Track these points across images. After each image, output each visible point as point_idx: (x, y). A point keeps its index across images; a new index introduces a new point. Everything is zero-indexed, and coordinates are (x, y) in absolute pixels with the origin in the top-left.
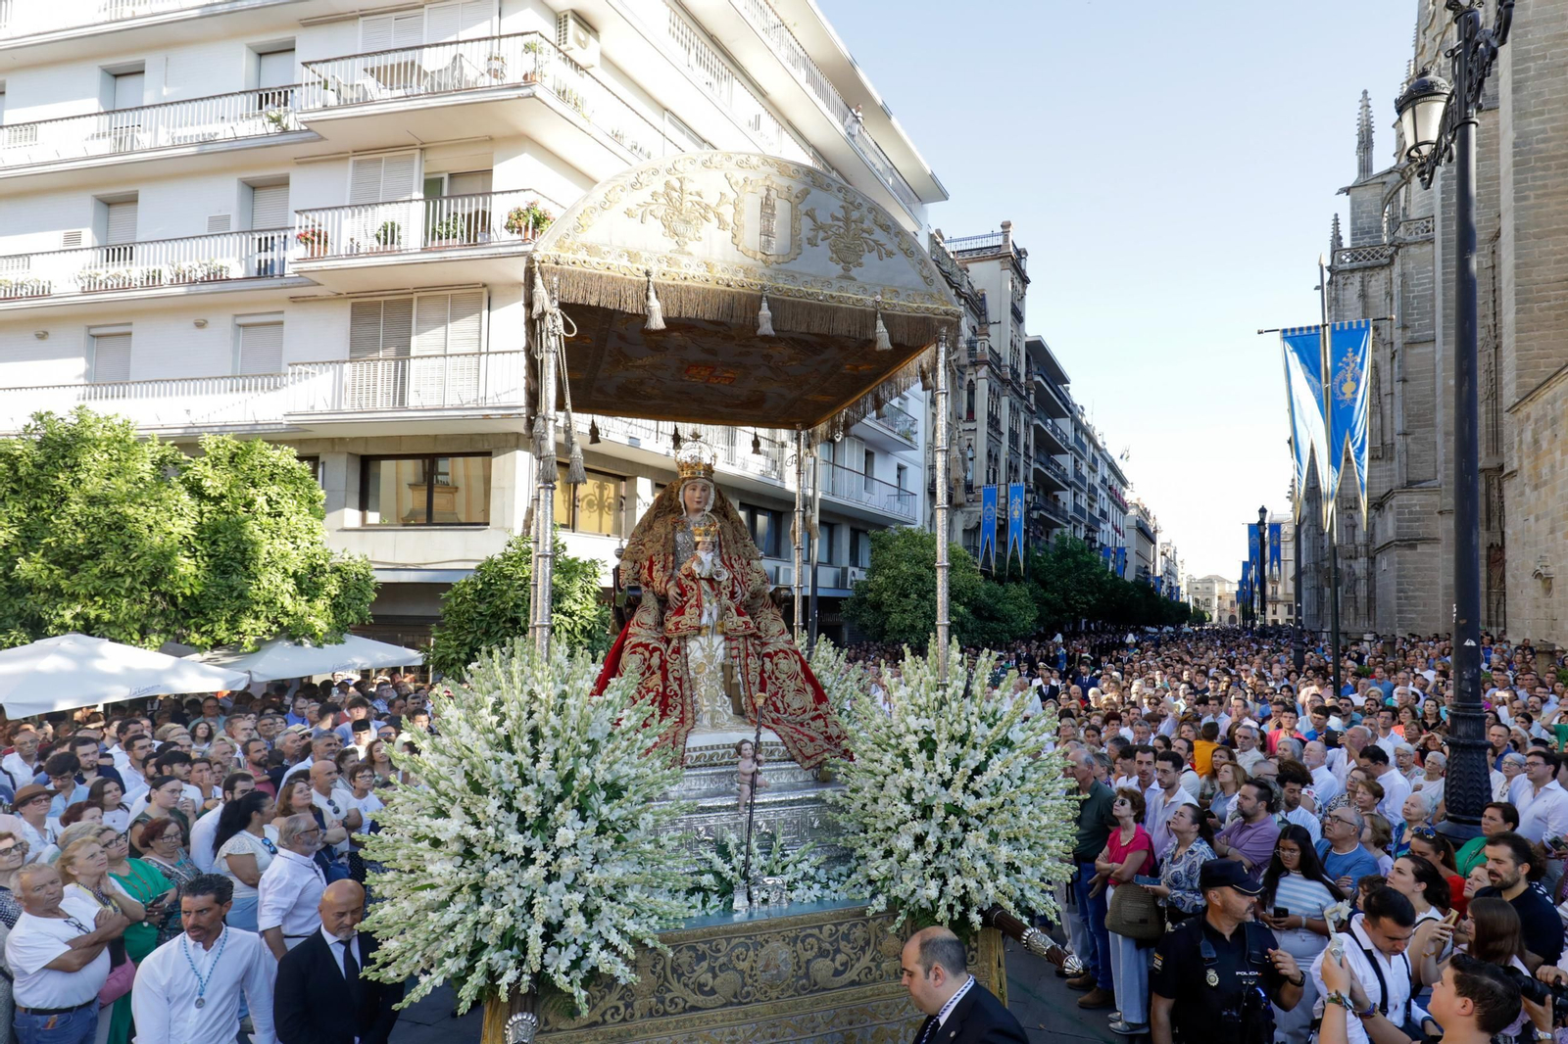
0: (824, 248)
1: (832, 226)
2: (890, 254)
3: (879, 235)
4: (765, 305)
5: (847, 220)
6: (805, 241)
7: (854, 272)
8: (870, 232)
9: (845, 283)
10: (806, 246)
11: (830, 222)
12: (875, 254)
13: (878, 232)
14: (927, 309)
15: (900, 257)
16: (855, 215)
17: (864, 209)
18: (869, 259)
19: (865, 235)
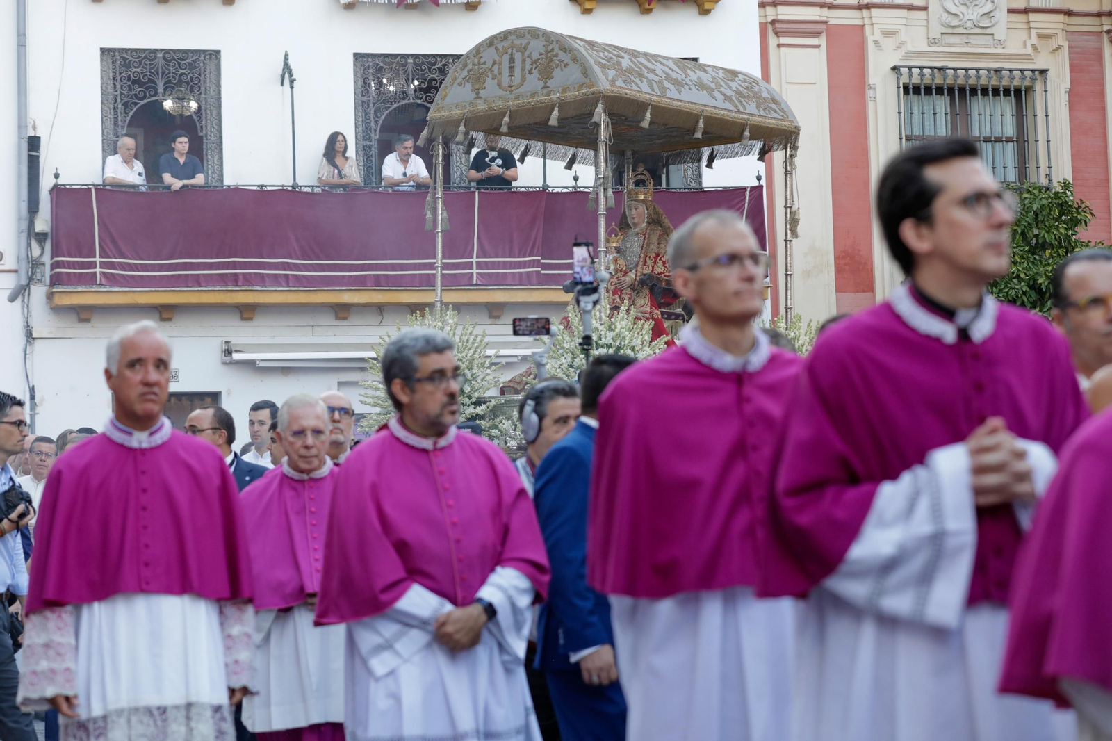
0: (535, 72)
1: (539, 59)
2: (566, 65)
3: (562, 56)
4: (507, 115)
5: (547, 52)
6: (527, 73)
7: (550, 83)
8: (557, 55)
9: (545, 91)
10: (528, 75)
11: (539, 57)
12: (559, 68)
13: (561, 53)
14: (583, 93)
15: (572, 65)
16: (550, 48)
17: (554, 43)
18: (557, 73)
19: (555, 58)
